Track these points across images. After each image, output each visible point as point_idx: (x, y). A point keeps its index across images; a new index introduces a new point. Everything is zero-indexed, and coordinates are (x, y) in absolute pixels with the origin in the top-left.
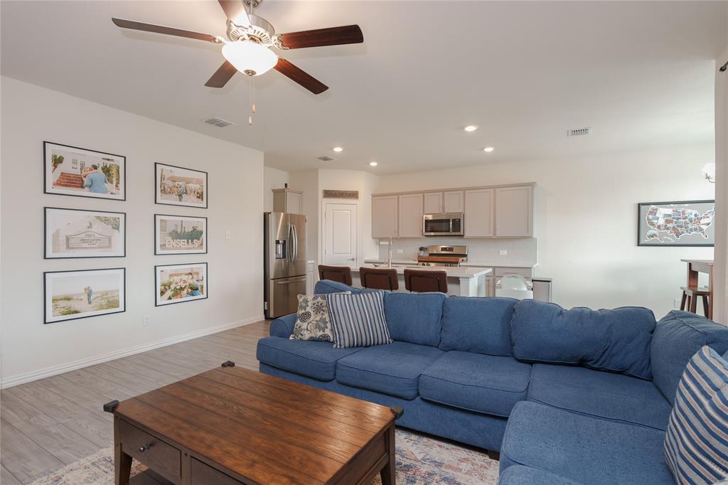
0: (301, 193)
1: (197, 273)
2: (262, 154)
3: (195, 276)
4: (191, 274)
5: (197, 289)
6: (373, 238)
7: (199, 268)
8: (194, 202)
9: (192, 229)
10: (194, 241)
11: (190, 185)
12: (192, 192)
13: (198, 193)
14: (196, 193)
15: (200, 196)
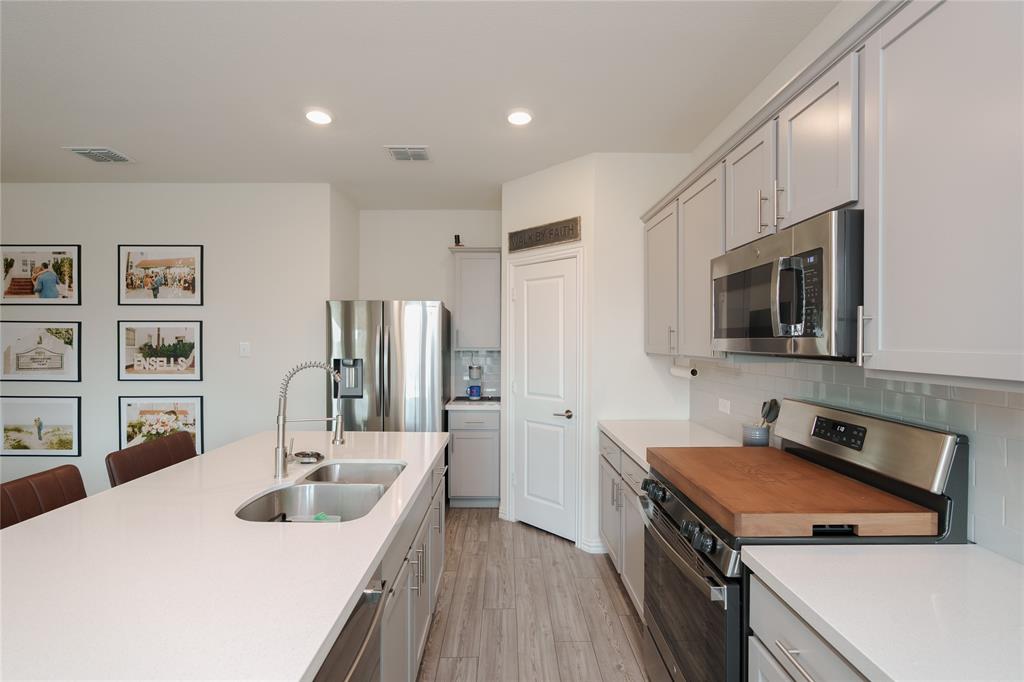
1: (185, 413)
3: (181, 417)
4: (174, 412)
6: (648, 354)
7: (188, 404)
8: (179, 297)
9: (175, 341)
10: (180, 360)
11: (172, 270)
12: (175, 281)
13: (185, 282)
14: (182, 282)
15: (190, 286)
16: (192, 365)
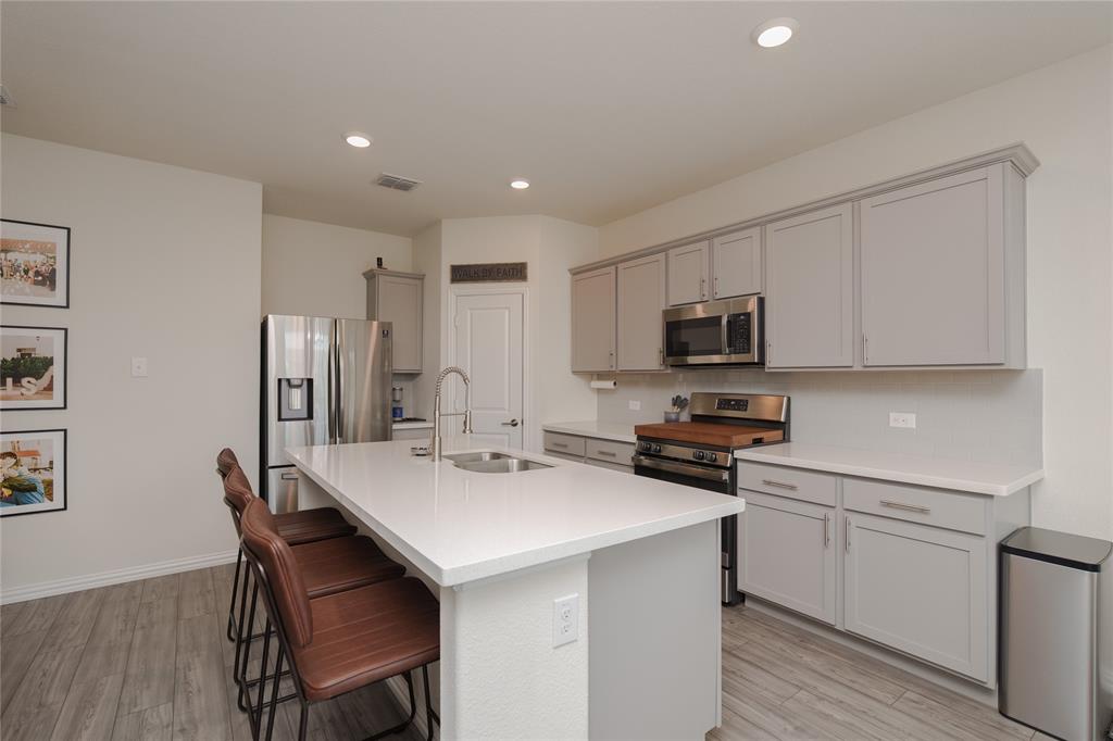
0: (421, 278)
1: (33, 454)
2: (259, 187)
3: (25, 460)
4: (12, 455)
5: (33, 488)
6: (573, 372)
7: (39, 442)
8: (26, 294)
9: (16, 355)
10: (24, 381)
11: (11, 256)
12: (17, 271)
13: (37, 273)
14: (31, 274)
15: (47, 279)
16: (50, 388)
